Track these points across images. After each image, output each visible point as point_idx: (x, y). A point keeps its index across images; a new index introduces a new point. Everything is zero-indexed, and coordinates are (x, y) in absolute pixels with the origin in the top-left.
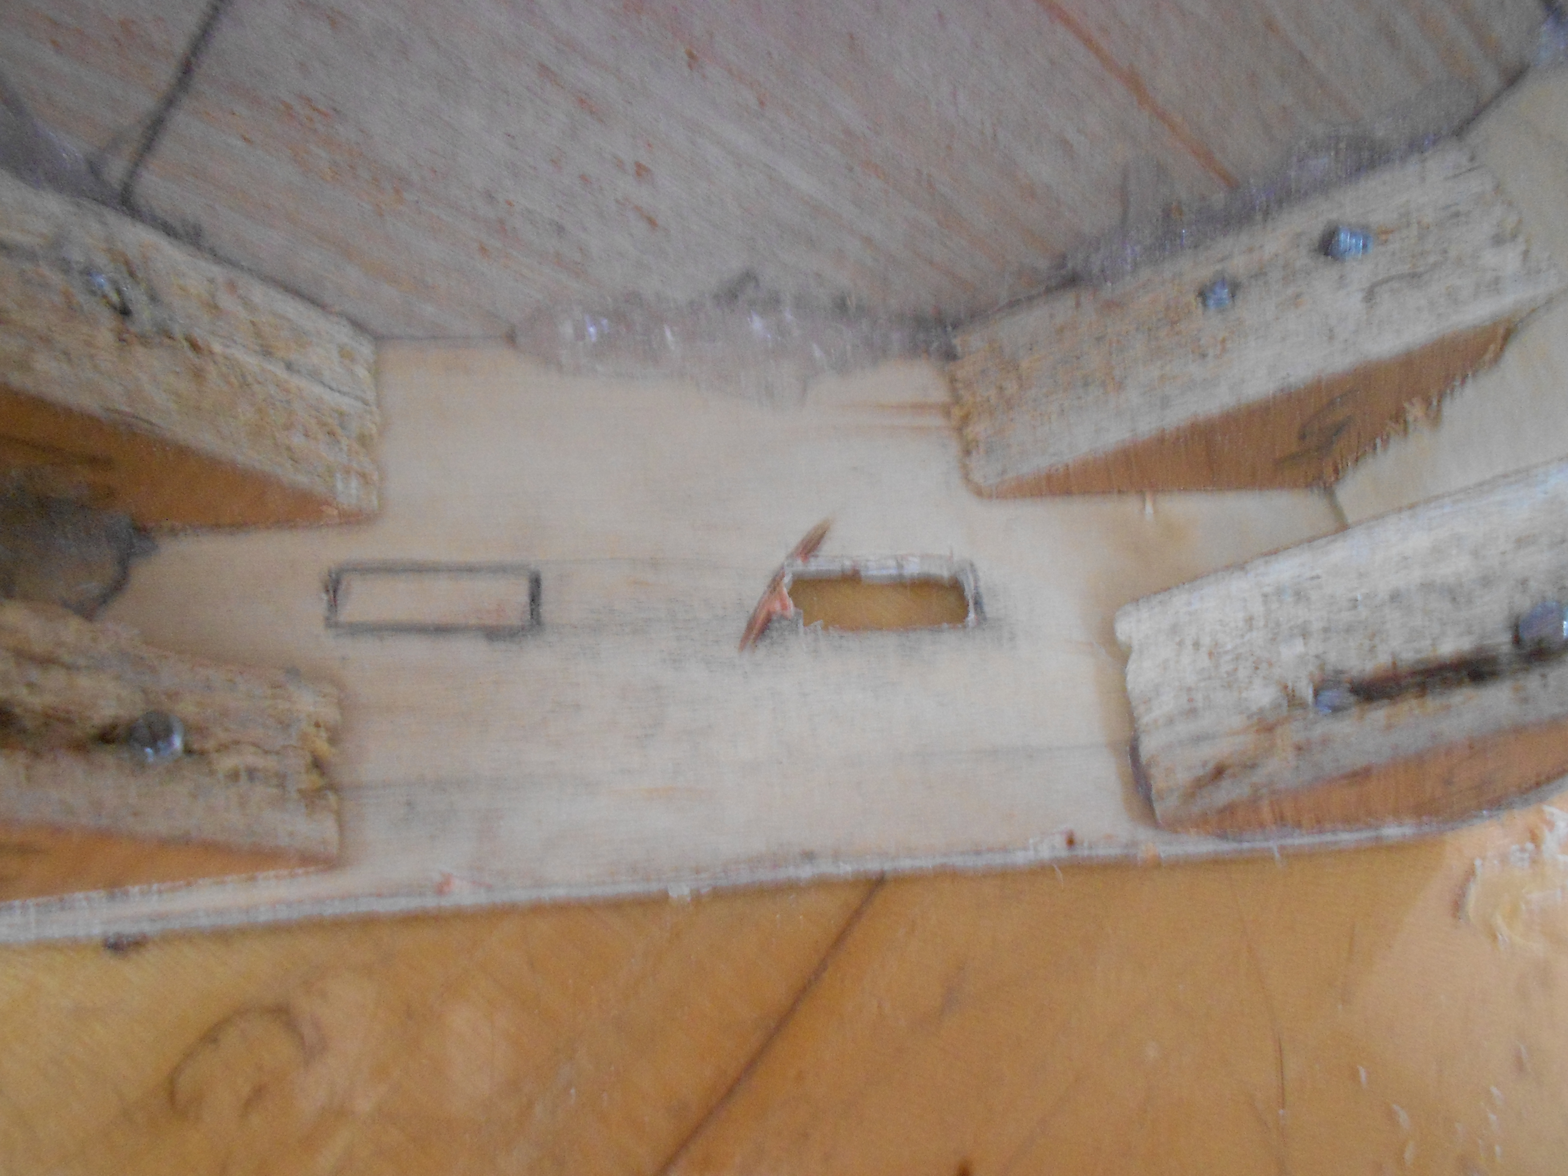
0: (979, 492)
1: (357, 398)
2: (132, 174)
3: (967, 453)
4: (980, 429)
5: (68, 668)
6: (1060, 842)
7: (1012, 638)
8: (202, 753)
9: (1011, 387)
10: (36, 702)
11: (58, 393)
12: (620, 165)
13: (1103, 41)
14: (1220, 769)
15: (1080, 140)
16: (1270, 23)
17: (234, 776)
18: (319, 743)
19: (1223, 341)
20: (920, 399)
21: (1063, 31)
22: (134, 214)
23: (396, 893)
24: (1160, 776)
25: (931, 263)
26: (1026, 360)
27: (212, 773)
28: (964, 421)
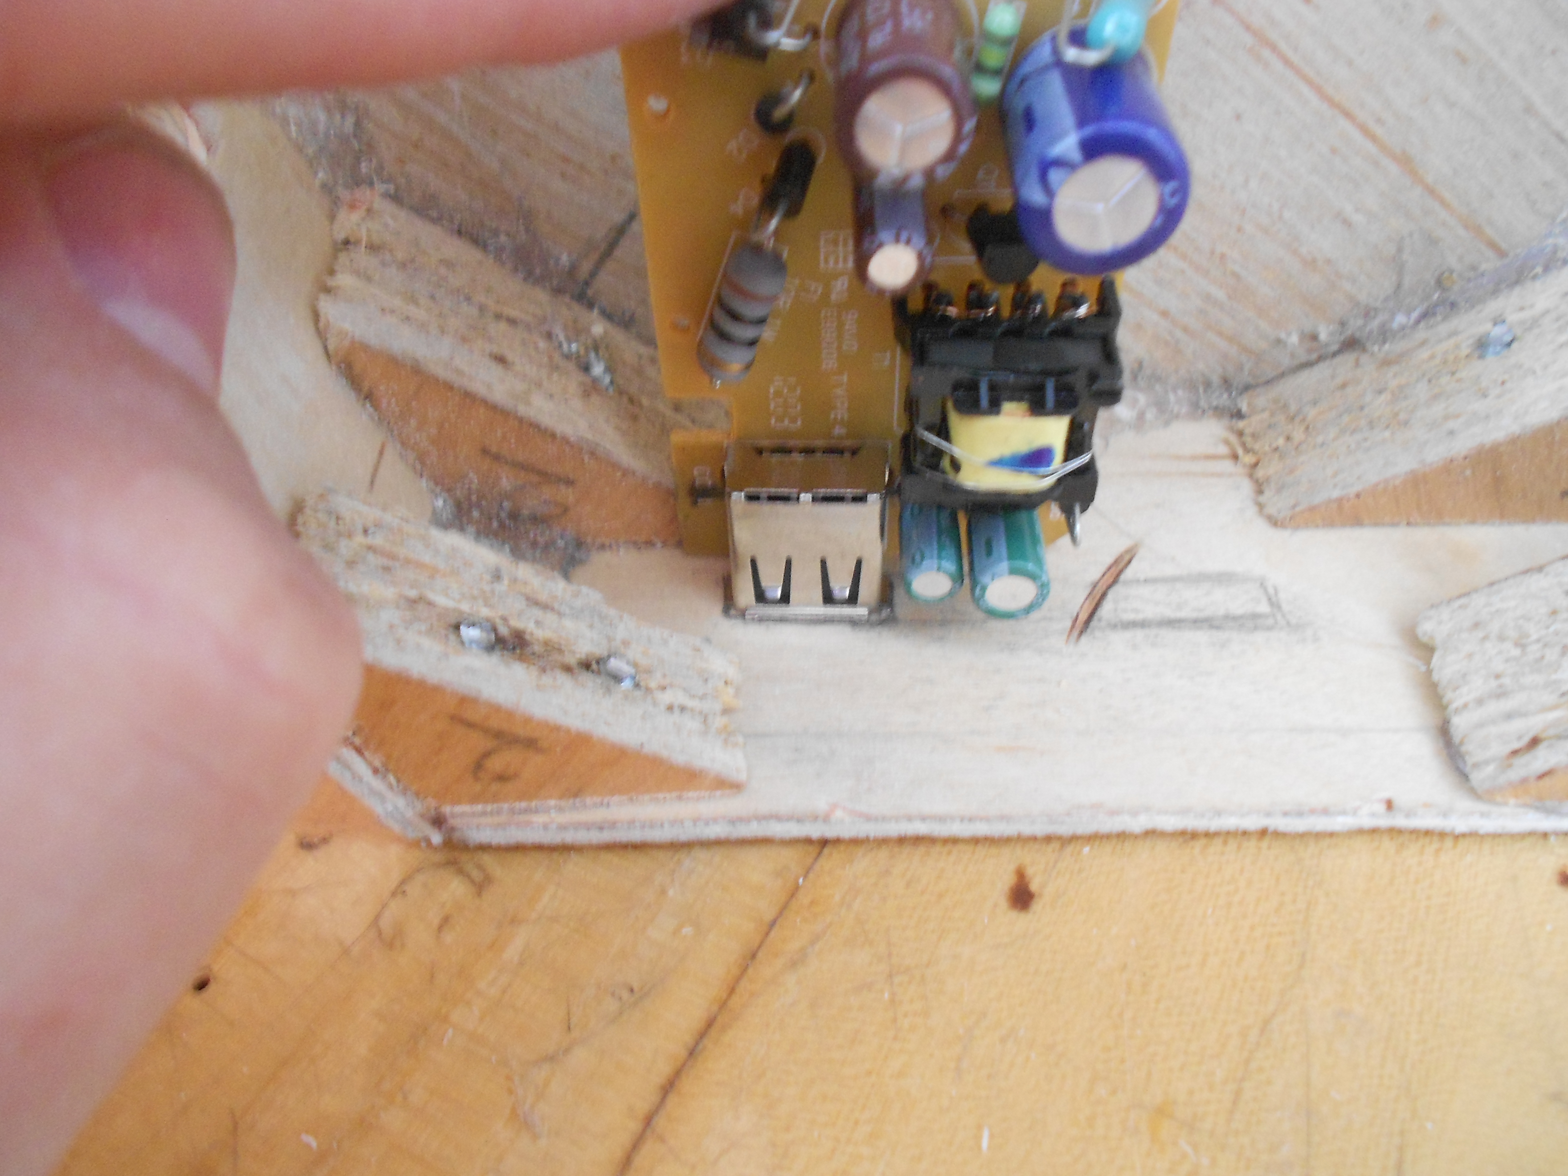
0: (1275, 522)
2: (593, 274)
3: (1260, 492)
4: (1270, 469)
5: (558, 613)
6: (1380, 809)
7: (1317, 639)
8: (648, 690)
9: (1298, 435)
10: (541, 634)
13: (1379, 131)
14: (1535, 742)
15: (1358, 219)
16: (1529, 109)
17: (670, 708)
18: (728, 695)
19: (1503, 383)
20: (1211, 451)
21: (1344, 123)
22: (591, 305)
23: (790, 818)
24: (1474, 752)
25: (1220, 334)
26: (1311, 413)
27: (655, 704)
28: (1256, 465)
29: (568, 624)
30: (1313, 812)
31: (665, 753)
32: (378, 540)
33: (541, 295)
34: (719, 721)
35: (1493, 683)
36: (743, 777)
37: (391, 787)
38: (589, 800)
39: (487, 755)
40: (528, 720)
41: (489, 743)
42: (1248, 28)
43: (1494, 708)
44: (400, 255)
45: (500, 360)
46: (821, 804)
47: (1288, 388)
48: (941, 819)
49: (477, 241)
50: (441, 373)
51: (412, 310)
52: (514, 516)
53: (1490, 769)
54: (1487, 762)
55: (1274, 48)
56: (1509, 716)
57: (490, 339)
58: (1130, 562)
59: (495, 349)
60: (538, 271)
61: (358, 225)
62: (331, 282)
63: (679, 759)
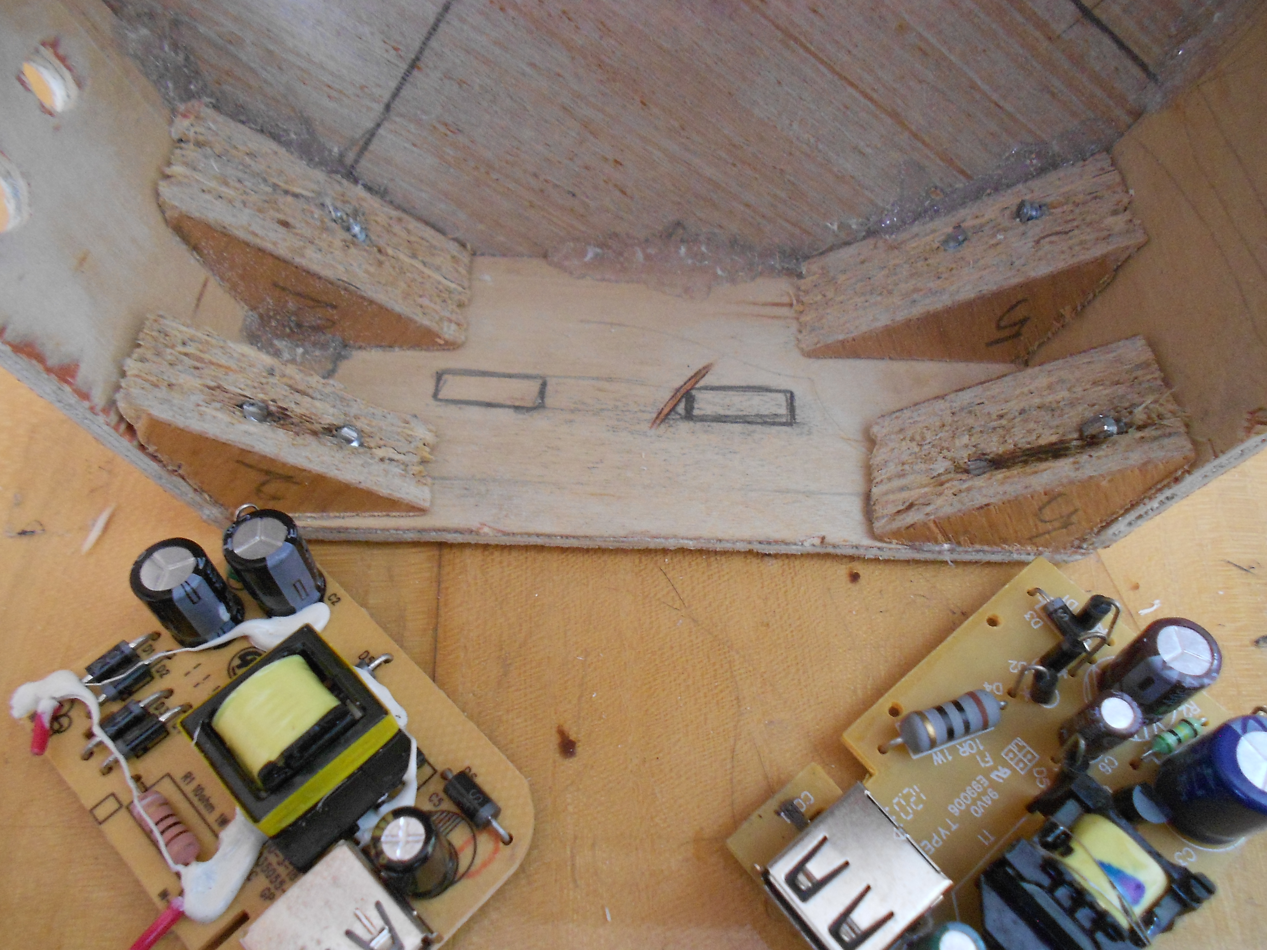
0: (805, 353)
1: (459, 285)
2: (356, 161)
3: (800, 331)
4: (809, 318)
5: (312, 398)
6: (817, 541)
7: (810, 433)
8: (369, 448)
9: (830, 294)
10: (298, 410)
11: (315, 268)
12: (606, 160)
13: (875, 96)
14: (911, 506)
15: (868, 151)
16: (973, 86)
17: (382, 460)
18: (426, 453)
19: (951, 270)
20: (777, 300)
21: (850, 90)
22: (356, 181)
23: (456, 531)
24: (879, 510)
25: (787, 220)
26: (841, 278)
27: (372, 456)
28: (801, 312)
29: (318, 404)
30: (776, 542)
31: (375, 488)
32: (190, 349)
33: (319, 175)
34: (417, 469)
35: (900, 468)
36: (427, 505)
37: (205, 500)
38: (332, 514)
39: (263, 484)
40: (284, 465)
41: (263, 478)
42: (778, 27)
43: (897, 483)
44: (218, 149)
45: (285, 224)
46: (473, 523)
47: (832, 258)
48: (549, 536)
49: (275, 137)
50: (241, 234)
51: (225, 190)
52: (299, 325)
53: (883, 521)
54: (883, 517)
55: (796, 40)
56: (902, 489)
57: (278, 210)
58: (704, 375)
59: (281, 217)
60: (317, 159)
61: (188, 130)
62: (168, 171)
63: (384, 491)
